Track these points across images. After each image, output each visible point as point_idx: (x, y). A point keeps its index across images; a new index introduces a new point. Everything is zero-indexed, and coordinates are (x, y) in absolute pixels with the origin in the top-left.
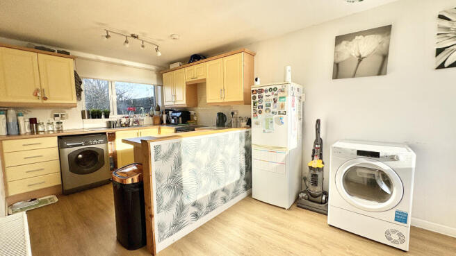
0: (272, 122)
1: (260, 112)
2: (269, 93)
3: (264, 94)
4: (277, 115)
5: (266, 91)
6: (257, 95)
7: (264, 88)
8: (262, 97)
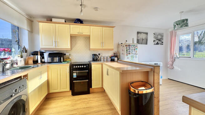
0: (133, 57)
1: (129, 54)
2: (132, 47)
3: (131, 47)
4: (135, 55)
5: (131, 46)
6: (128, 47)
7: (131, 45)
8: (130, 48)
